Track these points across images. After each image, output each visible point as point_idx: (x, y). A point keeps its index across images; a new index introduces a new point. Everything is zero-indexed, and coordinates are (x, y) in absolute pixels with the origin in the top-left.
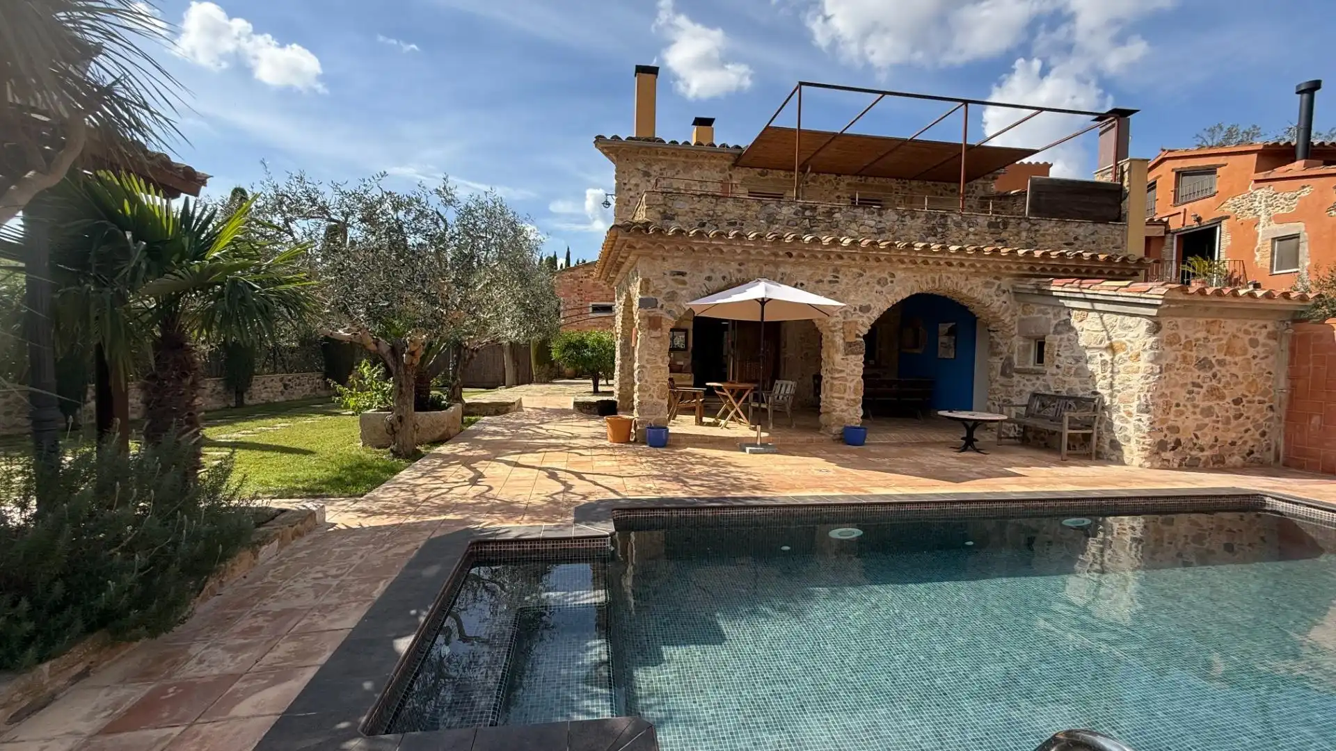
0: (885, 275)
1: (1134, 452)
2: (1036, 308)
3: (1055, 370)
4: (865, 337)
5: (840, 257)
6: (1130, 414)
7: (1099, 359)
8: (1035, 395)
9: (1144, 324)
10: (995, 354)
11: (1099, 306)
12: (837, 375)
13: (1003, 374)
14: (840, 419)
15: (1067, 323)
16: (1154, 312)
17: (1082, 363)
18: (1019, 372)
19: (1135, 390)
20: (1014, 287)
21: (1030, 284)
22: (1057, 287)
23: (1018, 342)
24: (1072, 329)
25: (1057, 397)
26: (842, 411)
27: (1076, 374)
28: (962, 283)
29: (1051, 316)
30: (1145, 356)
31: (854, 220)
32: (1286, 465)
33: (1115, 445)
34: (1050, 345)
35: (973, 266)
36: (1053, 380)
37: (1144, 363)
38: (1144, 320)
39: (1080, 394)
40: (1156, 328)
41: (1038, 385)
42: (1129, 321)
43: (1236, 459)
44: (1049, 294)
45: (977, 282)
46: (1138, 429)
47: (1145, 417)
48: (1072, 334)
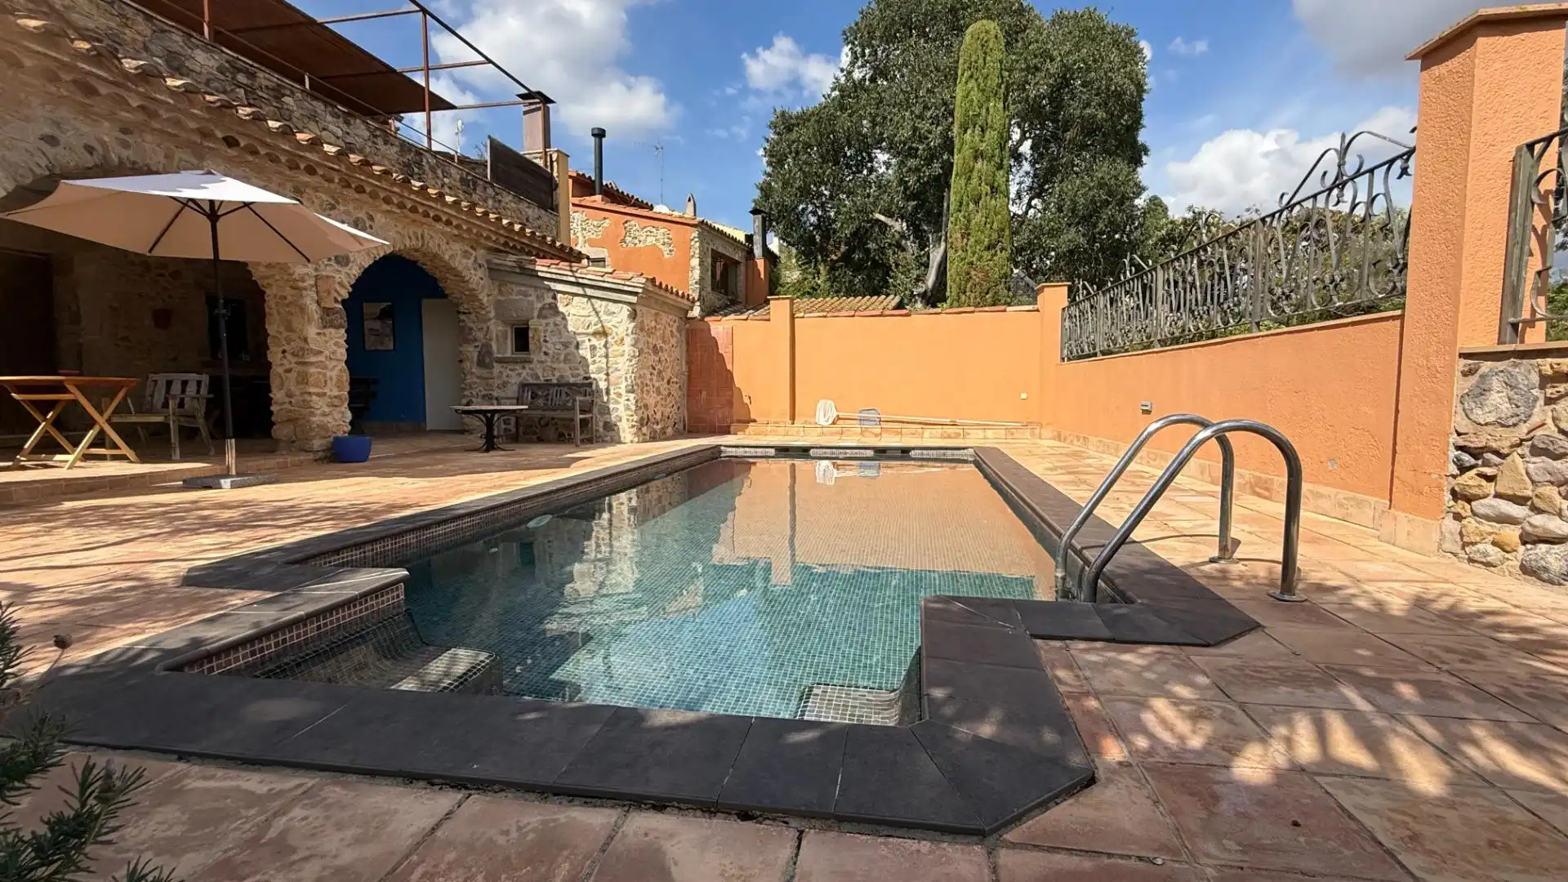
0: (362, 215)
1: (626, 430)
2: (516, 289)
3: (544, 358)
4: (344, 302)
5: (311, 171)
6: (619, 395)
7: (587, 344)
8: (524, 386)
9: (626, 309)
10: (467, 341)
11: (589, 292)
12: (313, 359)
13: (481, 363)
14: (323, 427)
15: (554, 308)
16: (634, 299)
17: (572, 348)
18: (500, 361)
19: (622, 372)
20: (488, 262)
21: (511, 260)
22: (542, 267)
23: (496, 328)
24: (557, 312)
25: (548, 385)
26: (324, 415)
27: (566, 360)
28: (444, 247)
29: (533, 298)
30: (628, 341)
31: (313, 117)
32: (690, 432)
33: (610, 427)
34: (536, 330)
35: (458, 227)
36: (539, 368)
37: (628, 348)
38: (626, 307)
39: (572, 380)
40: (633, 316)
41: (525, 374)
42: (613, 307)
43: (670, 431)
44: (533, 274)
45: (457, 247)
46: (627, 408)
47: (632, 396)
48: (559, 319)
